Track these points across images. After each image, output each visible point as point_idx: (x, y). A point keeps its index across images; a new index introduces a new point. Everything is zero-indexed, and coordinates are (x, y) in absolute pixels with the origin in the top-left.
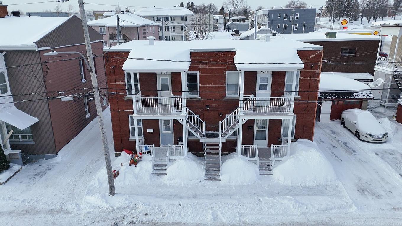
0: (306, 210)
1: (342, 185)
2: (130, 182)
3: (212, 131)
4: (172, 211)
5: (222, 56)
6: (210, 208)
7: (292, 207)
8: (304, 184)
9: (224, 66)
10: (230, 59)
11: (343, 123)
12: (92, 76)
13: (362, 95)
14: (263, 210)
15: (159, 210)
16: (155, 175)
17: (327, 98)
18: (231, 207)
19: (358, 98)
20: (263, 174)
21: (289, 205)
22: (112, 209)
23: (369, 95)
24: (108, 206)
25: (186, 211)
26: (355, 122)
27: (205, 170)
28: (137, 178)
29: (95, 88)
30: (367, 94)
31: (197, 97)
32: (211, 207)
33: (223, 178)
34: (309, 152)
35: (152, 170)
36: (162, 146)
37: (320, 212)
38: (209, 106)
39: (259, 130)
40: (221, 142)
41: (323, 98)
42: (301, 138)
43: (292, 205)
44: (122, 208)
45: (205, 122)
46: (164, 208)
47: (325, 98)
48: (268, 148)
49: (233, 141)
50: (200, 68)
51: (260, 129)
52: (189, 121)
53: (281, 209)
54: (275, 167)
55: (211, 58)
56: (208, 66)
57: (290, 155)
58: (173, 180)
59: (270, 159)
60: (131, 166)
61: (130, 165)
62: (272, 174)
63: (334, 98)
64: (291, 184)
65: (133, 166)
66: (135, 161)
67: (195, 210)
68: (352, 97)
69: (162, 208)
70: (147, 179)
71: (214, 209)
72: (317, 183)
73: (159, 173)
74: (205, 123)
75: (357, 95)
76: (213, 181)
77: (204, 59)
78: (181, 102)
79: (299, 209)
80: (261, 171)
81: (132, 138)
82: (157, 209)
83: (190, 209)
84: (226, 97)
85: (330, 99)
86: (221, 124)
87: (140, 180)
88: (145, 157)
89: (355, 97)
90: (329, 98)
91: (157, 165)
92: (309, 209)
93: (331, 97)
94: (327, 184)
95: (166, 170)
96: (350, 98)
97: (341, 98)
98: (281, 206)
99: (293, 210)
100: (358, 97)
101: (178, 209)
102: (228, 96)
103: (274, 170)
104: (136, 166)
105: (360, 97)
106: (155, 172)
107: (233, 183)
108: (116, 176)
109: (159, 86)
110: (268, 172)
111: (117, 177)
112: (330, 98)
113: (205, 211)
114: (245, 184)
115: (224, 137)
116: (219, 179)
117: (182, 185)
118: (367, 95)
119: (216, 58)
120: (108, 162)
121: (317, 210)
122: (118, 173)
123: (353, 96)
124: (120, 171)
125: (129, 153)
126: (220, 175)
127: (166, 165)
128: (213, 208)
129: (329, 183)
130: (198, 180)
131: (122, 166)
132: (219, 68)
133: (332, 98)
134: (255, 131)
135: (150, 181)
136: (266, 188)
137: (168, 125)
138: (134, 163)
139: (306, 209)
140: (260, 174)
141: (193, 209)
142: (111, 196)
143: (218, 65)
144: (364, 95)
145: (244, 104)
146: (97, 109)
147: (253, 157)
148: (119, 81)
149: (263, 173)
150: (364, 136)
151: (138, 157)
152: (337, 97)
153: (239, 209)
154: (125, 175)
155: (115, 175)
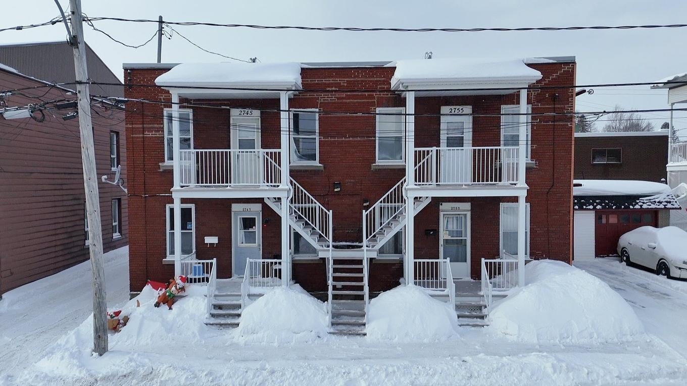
0: (588, 377)
1: (661, 342)
2: (151, 340)
3: (346, 241)
4: (244, 381)
5: (366, 77)
6: (339, 373)
7: (550, 370)
8: (568, 340)
9: (372, 97)
10: (384, 82)
11: (625, 258)
12: (77, 55)
13: (655, 202)
14: (476, 377)
15: (211, 378)
16: (213, 327)
17: (585, 207)
18: (394, 372)
19: (650, 207)
20: (468, 325)
21: (543, 367)
22: (93, 380)
23: (670, 202)
24: (84, 374)
25: (279, 380)
26: (653, 245)
27: (330, 312)
28: (169, 330)
29: (80, 83)
30: (666, 200)
31: (315, 165)
32: (343, 371)
33: (374, 328)
34: (569, 274)
35: (207, 315)
36: (235, 278)
37: (625, 382)
38: (340, 183)
39: (450, 238)
40: (367, 258)
41: (576, 207)
42: (545, 258)
43: (549, 365)
44: (116, 378)
45: (331, 211)
46: (222, 375)
47: (581, 208)
48: (472, 280)
49: (394, 264)
50: (321, 103)
51: (453, 237)
52: (297, 210)
53: (523, 373)
54: (493, 309)
55: (343, 81)
56: (338, 98)
57: (526, 284)
58: (253, 333)
59: (482, 293)
60: (159, 308)
61: (157, 305)
62: (488, 323)
63: (599, 207)
64: (535, 341)
65: (164, 307)
66: (169, 296)
67: (302, 378)
68: (635, 205)
69: (218, 375)
70: (193, 333)
71: (352, 375)
72: (598, 338)
73: (223, 322)
74: (330, 213)
75: (645, 202)
76: (350, 337)
77: (329, 84)
78: (280, 165)
79: (571, 374)
80: (460, 319)
81: (169, 258)
82: (206, 375)
83: (288, 377)
84: (377, 164)
85: (590, 209)
86: (367, 215)
87: (176, 334)
88: (194, 289)
89: (641, 206)
90: (588, 207)
91: (220, 307)
92: (595, 375)
93: (593, 205)
94: (624, 339)
95: (239, 315)
96: (631, 207)
97: (614, 208)
98: (522, 369)
99: (554, 377)
100: (649, 205)
101: (258, 376)
102: (381, 162)
103: (490, 315)
104: (170, 308)
105: (653, 206)
106: (213, 321)
107: (397, 339)
108: (121, 325)
109: (233, 139)
110: (479, 322)
111: (124, 329)
112: (591, 207)
113: (326, 380)
114: (426, 341)
115: (373, 246)
116: (364, 332)
117: (276, 344)
118: (667, 202)
119: (354, 81)
120: (97, 264)
121: (617, 377)
122: (126, 320)
123: (637, 203)
124: (132, 318)
125: (160, 288)
126: (364, 325)
127: (239, 306)
128: (349, 373)
129: (630, 338)
130: (313, 333)
131: (138, 305)
132: (360, 102)
133: (595, 208)
134: (441, 242)
135: (198, 336)
136: (477, 347)
137: (251, 230)
138: (167, 302)
139: (588, 374)
140: (460, 326)
141: (297, 376)
142: (95, 354)
143: (358, 95)
144: (660, 202)
145: (416, 170)
146: (81, 134)
147: (440, 289)
148: (150, 130)
149: (467, 323)
150: (680, 268)
151: (176, 287)
152: (605, 206)
153: (414, 376)
154: (141, 324)
155: (119, 323)
